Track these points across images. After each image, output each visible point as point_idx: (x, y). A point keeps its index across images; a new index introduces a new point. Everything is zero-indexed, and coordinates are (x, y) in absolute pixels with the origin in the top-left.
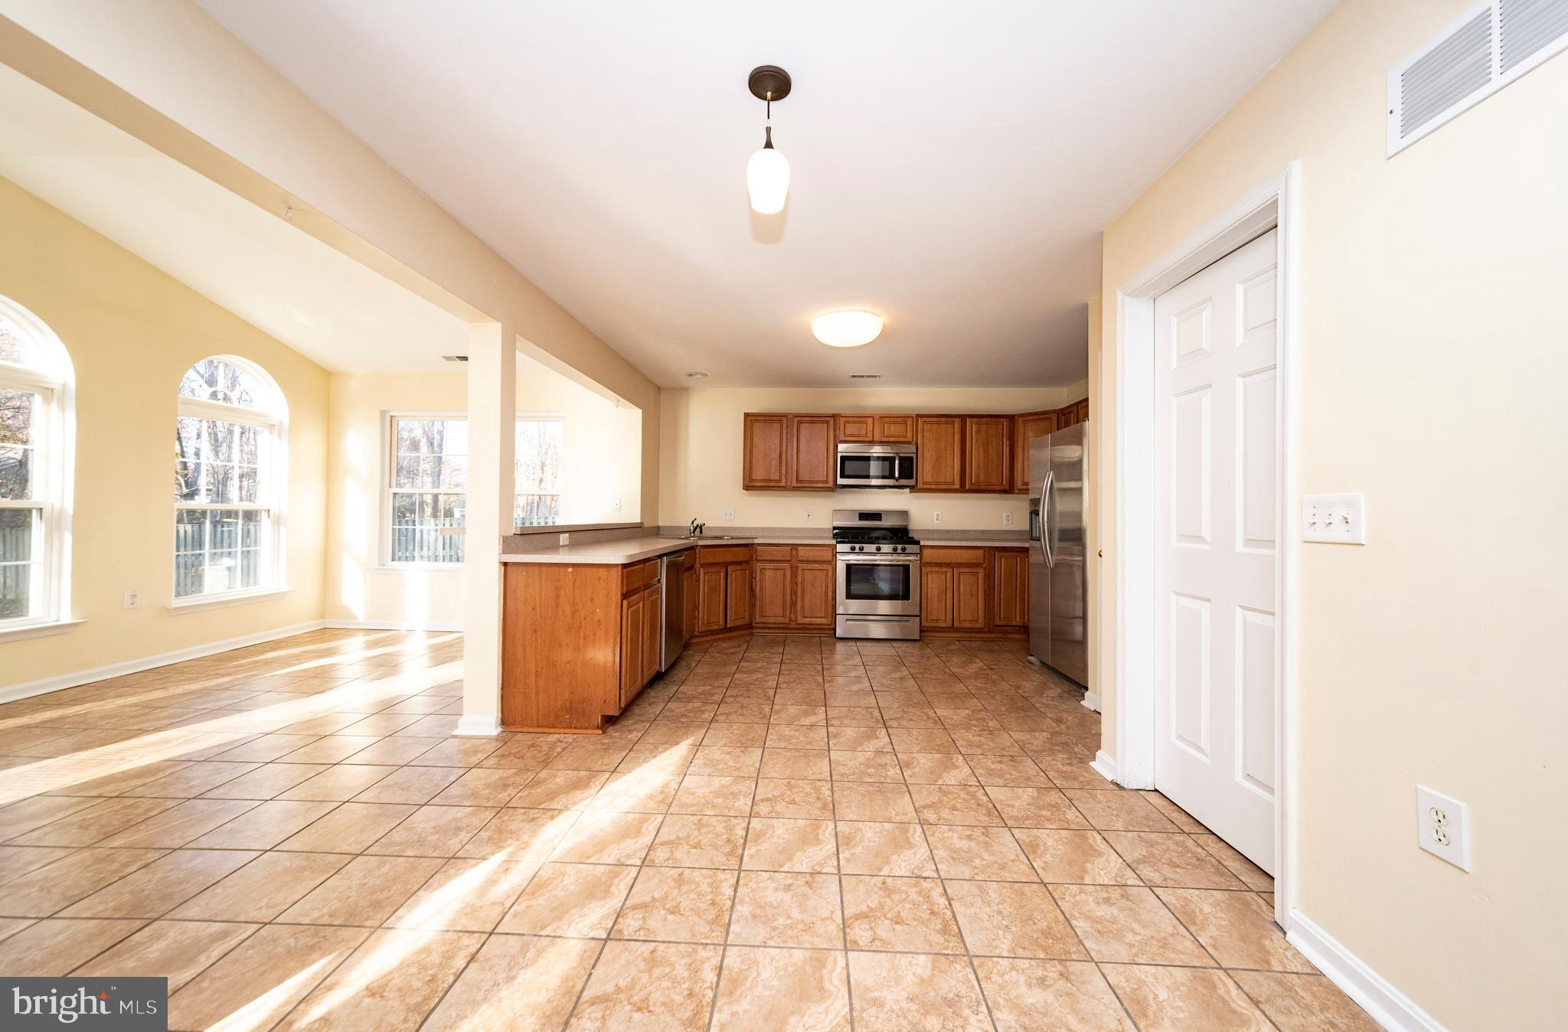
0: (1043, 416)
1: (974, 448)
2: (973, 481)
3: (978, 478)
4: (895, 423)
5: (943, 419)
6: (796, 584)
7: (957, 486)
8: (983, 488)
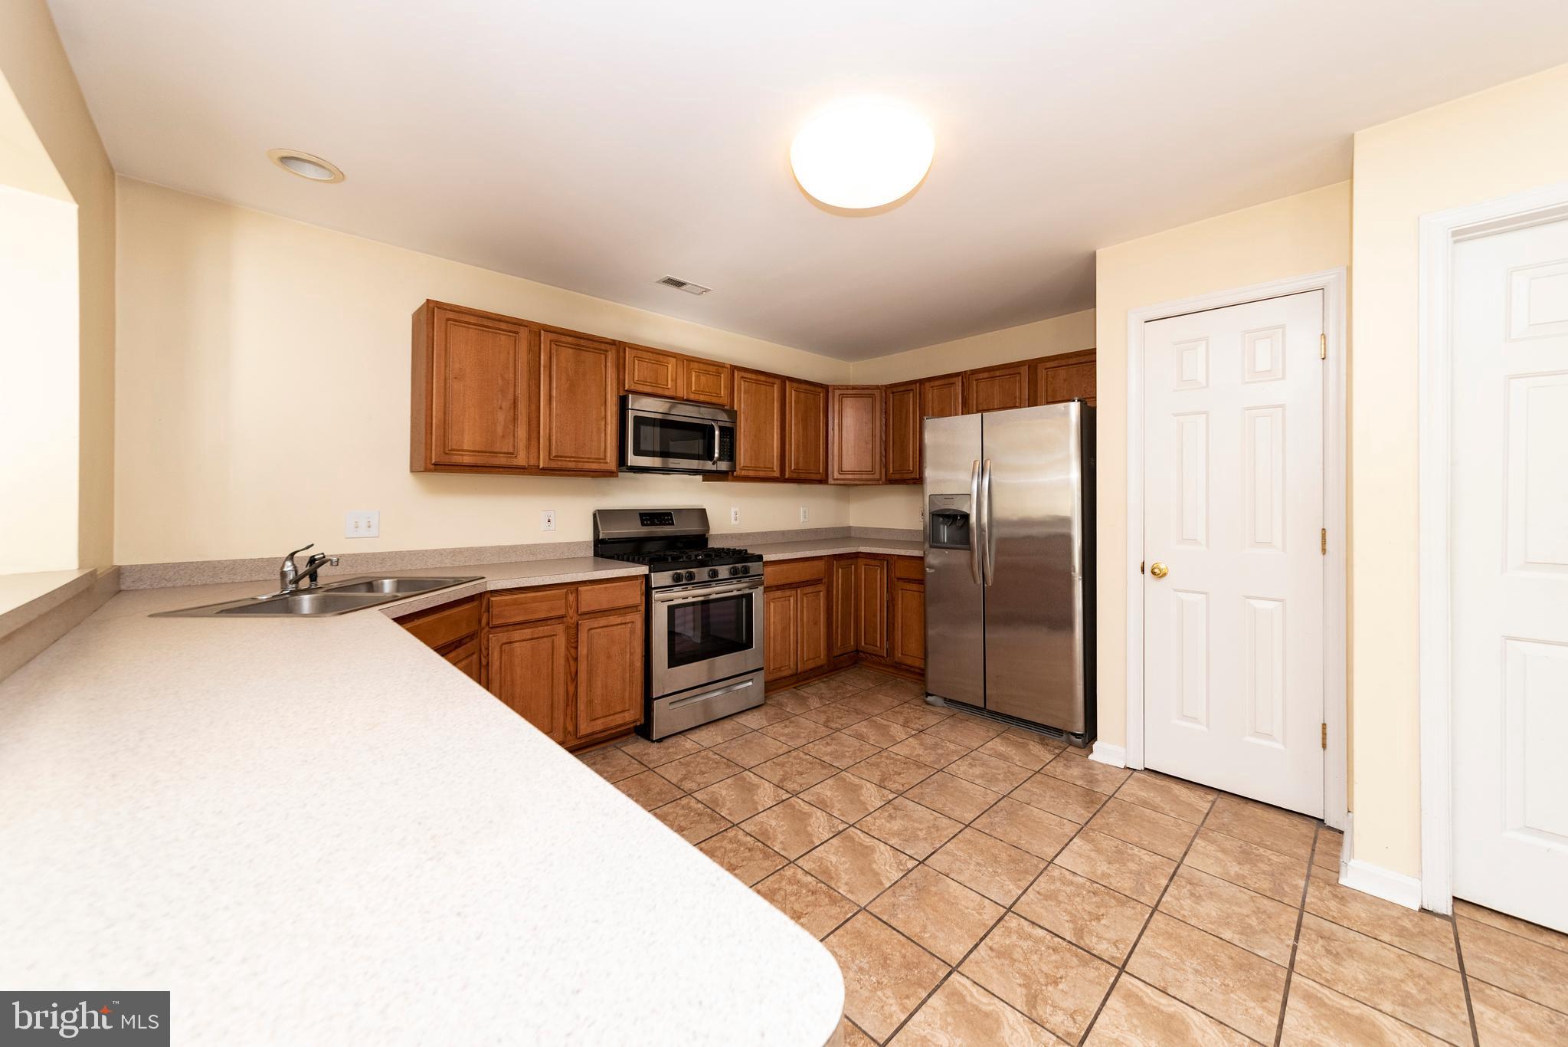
0: (866, 392)
1: (793, 422)
2: (793, 468)
3: (797, 464)
4: (707, 373)
5: (762, 378)
6: (576, 659)
7: (777, 474)
8: (803, 476)
